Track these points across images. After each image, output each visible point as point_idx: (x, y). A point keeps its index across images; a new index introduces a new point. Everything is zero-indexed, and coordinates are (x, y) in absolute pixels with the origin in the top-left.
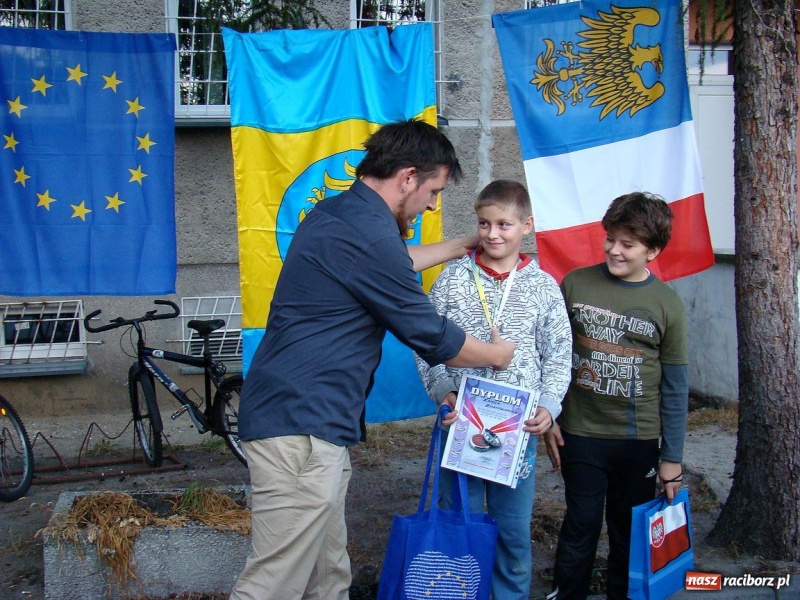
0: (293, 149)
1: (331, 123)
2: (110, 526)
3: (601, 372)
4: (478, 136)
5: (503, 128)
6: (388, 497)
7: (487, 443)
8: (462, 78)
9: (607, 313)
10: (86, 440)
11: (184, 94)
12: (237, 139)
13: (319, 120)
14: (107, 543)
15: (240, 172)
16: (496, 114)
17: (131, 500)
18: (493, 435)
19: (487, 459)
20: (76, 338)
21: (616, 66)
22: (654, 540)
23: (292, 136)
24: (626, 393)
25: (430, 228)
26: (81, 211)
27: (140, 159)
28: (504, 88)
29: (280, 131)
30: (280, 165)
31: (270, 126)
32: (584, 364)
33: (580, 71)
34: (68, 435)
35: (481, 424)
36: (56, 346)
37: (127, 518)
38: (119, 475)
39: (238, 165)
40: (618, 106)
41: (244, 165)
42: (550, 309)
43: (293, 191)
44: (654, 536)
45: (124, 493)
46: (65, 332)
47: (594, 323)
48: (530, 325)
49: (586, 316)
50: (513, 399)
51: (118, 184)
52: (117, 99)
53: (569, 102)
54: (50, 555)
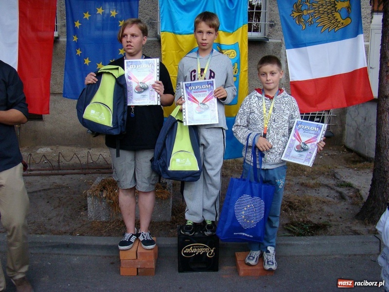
0: (186, 42)
2: (112, 192)
4: (281, 46)
7: (302, 148)
8: (275, 22)
12: (163, 37)
14: (110, 198)
15: (164, 51)
18: (305, 144)
19: (302, 155)
21: (329, 9)
23: (185, 36)
26: (100, 66)
29: (180, 34)
30: (181, 48)
31: (177, 32)
33: (313, 11)
35: (300, 139)
39: (163, 48)
40: (330, 27)
41: (166, 48)
42: (294, 111)
48: (287, 118)
50: (315, 128)
51: (114, 55)
52: (116, 20)
53: (307, 25)
54: (90, 200)
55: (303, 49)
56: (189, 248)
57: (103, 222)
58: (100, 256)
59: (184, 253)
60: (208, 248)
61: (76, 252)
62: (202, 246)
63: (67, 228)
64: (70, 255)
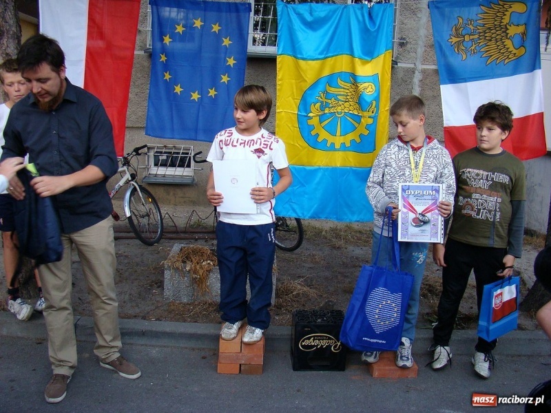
0: (310, 70)
1: (333, 56)
2: (198, 264)
3: (477, 205)
4: (414, 72)
5: (428, 69)
6: (345, 265)
7: (421, 221)
8: (407, 40)
9: (481, 172)
10: (190, 219)
11: (254, 40)
12: (280, 62)
13: (326, 54)
14: (195, 272)
15: (280, 80)
16: (425, 61)
17: (209, 251)
18: (423, 216)
20: (189, 166)
21: (498, 35)
22: (495, 305)
23: (310, 62)
24: (491, 218)
25: (383, 119)
26: (195, 96)
27: (228, 70)
28: (432, 46)
29: (303, 59)
30: (302, 77)
31: (299, 56)
32: (467, 202)
33: (477, 36)
34: (182, 216)
35: (415, 210)
36: (179, 169)
37: (207, 260)
38: (205, 238)
39: (279, 76)
40: (498, 58)
41: (282, 76)
42: (444, 168)
43: (308, 92)
44: (496, 303)
45: (206, 248)
46: (184, 163)
47: (473, 178)
48: (432, 177)
49: (468, 175)
50: (431, 192)
51: (215, 83)
52: (218, 37)
53: (469, 54)
54: (167, 274)
55: (462, 85)
56: (309, 338)
57: (185, 304)
58: (186, 348)
59: (302, 346)
60: (333, 339)
61: (154, 342)
62: (326, 337)
63: (137, 310)
64: (146, 345)
